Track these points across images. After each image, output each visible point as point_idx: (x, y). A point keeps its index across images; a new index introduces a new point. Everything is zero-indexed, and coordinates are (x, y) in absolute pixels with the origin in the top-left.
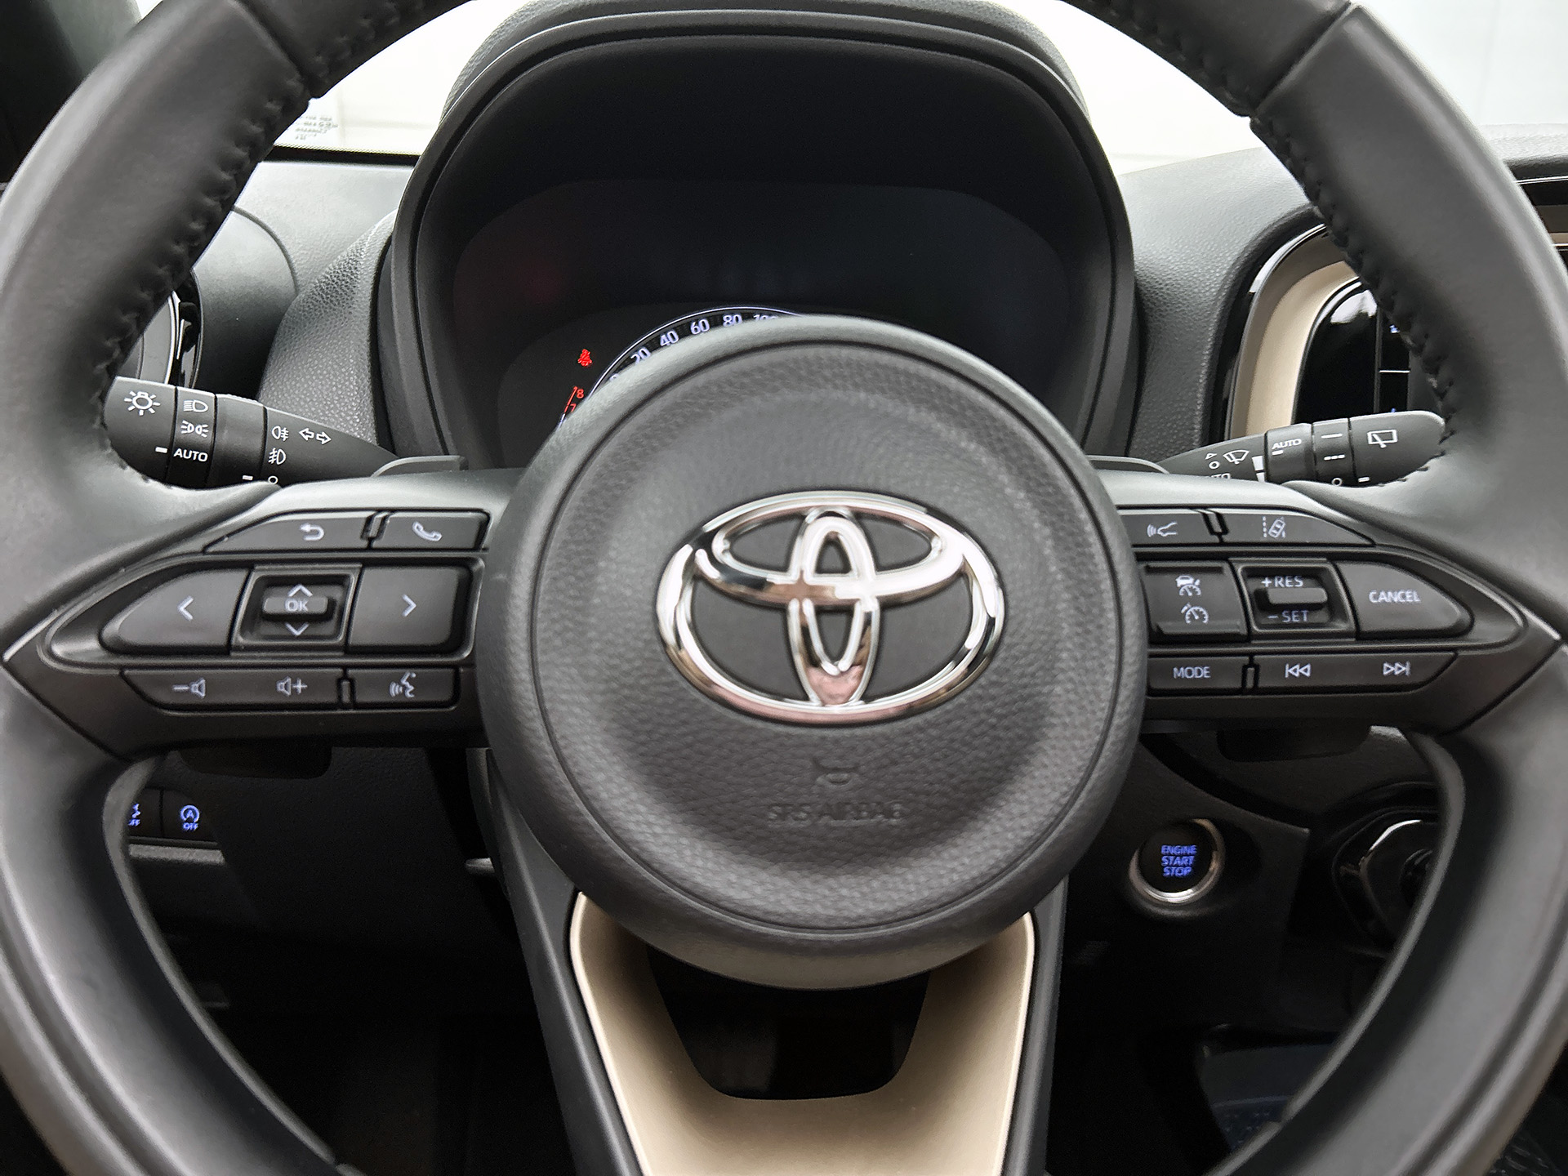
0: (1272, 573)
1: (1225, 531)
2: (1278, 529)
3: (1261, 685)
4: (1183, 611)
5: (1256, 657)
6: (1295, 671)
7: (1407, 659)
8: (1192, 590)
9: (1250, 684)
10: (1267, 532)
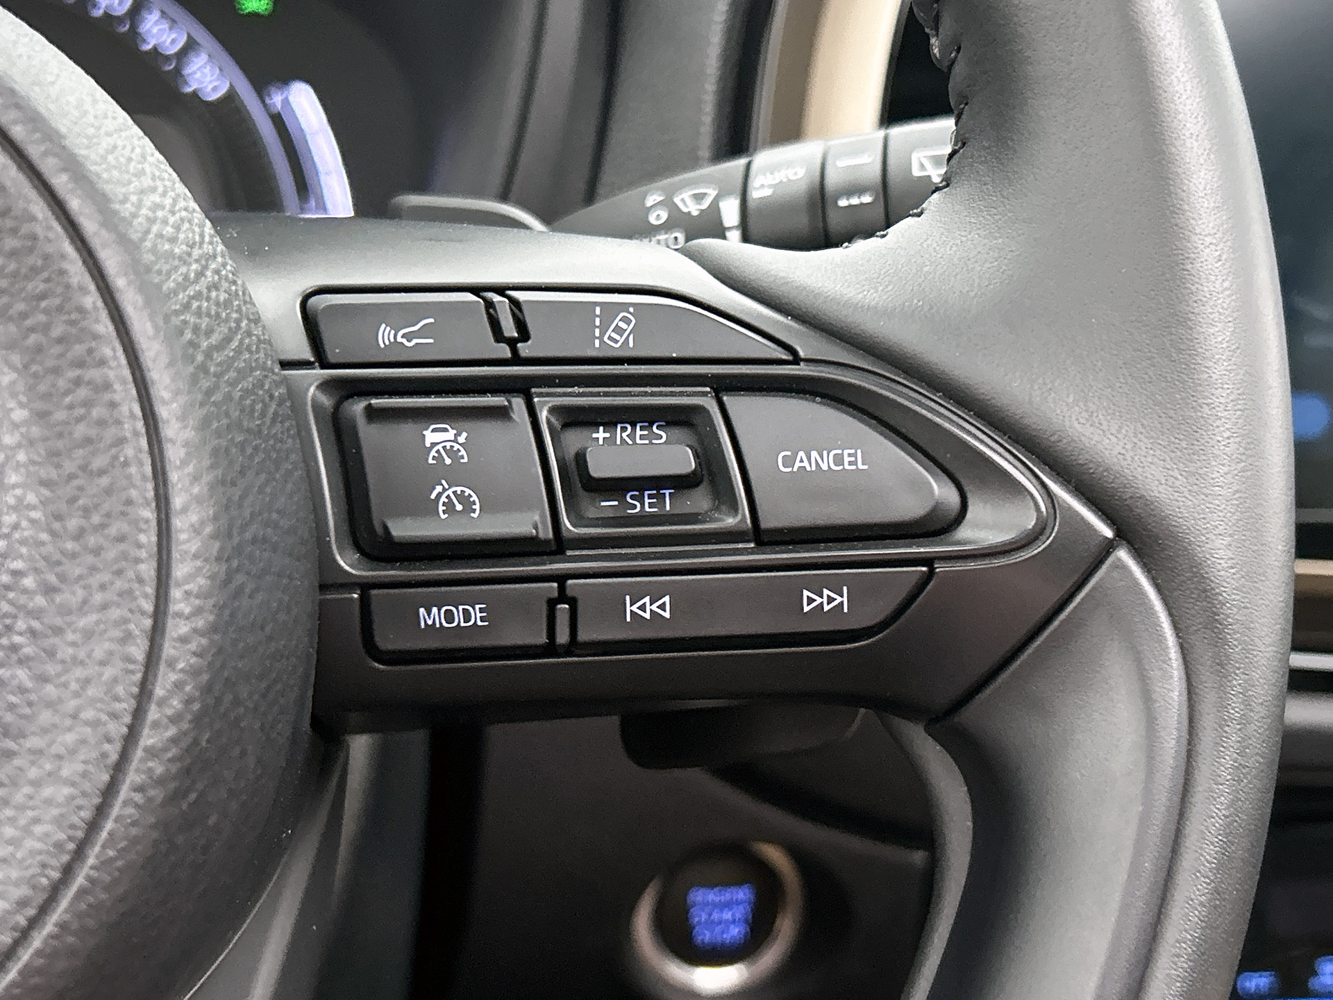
0: (610, 418)
1: (524, 335)
2: (619, 330)
3: (583, 636)
4: (433, 496)
5: (570, 582)
6: (643, 608)
7: (844, 580)
8: (451, 452)
9: (562, 637)
10: (601, 338)
